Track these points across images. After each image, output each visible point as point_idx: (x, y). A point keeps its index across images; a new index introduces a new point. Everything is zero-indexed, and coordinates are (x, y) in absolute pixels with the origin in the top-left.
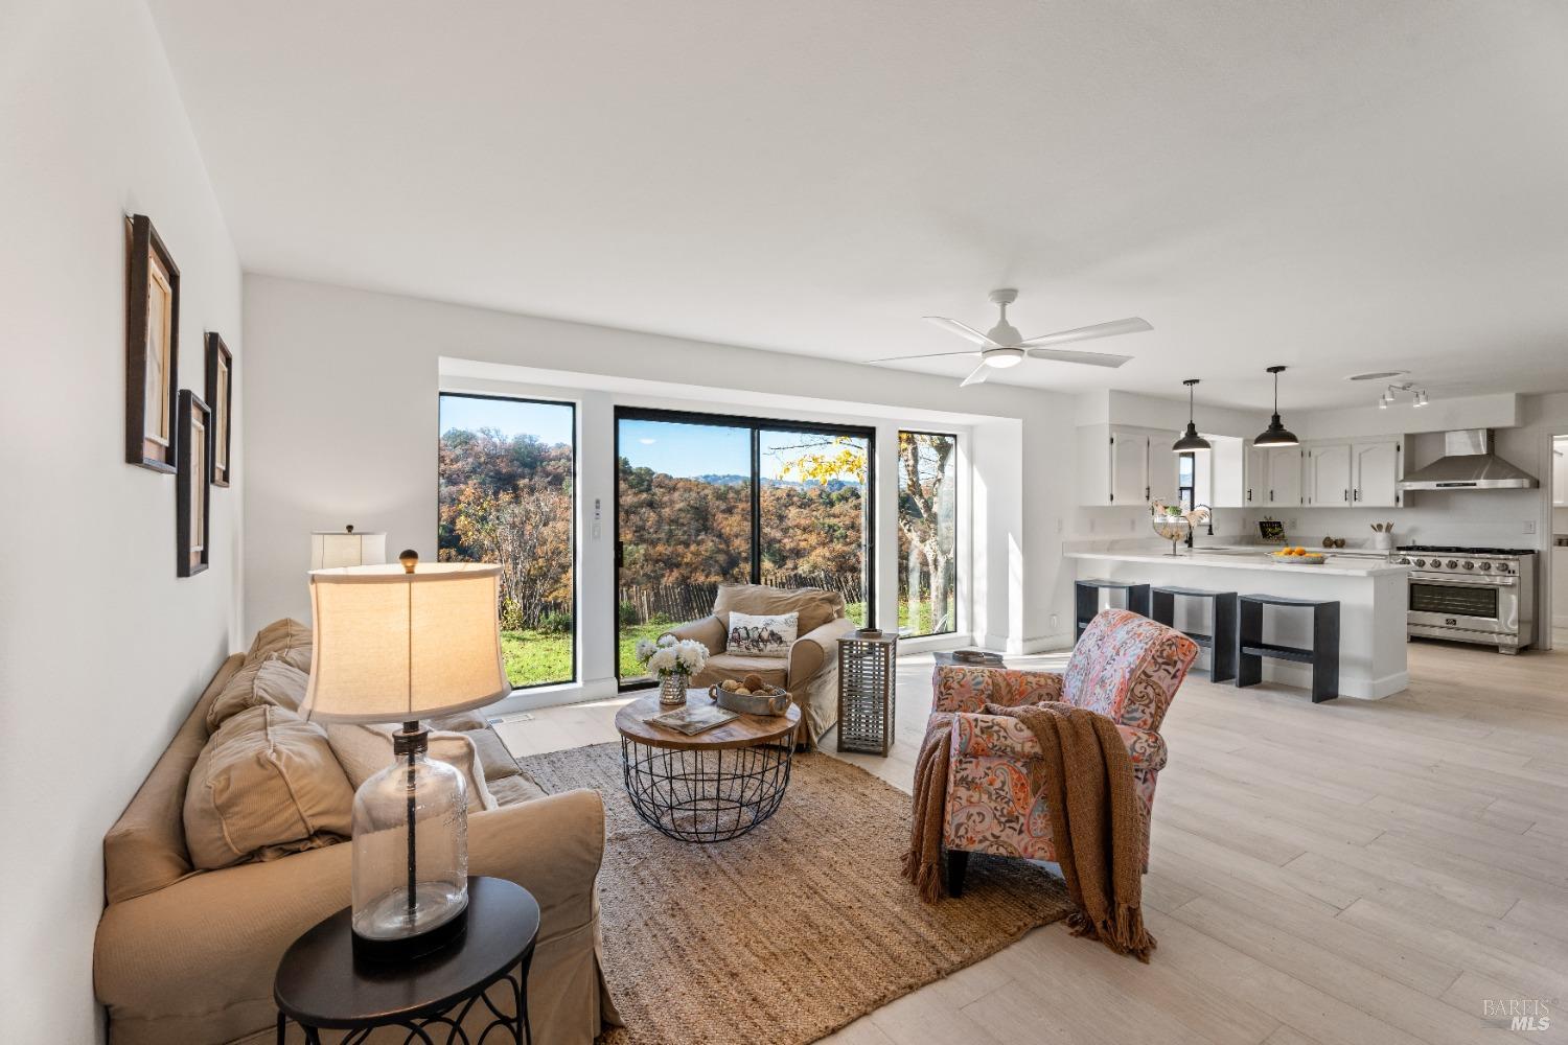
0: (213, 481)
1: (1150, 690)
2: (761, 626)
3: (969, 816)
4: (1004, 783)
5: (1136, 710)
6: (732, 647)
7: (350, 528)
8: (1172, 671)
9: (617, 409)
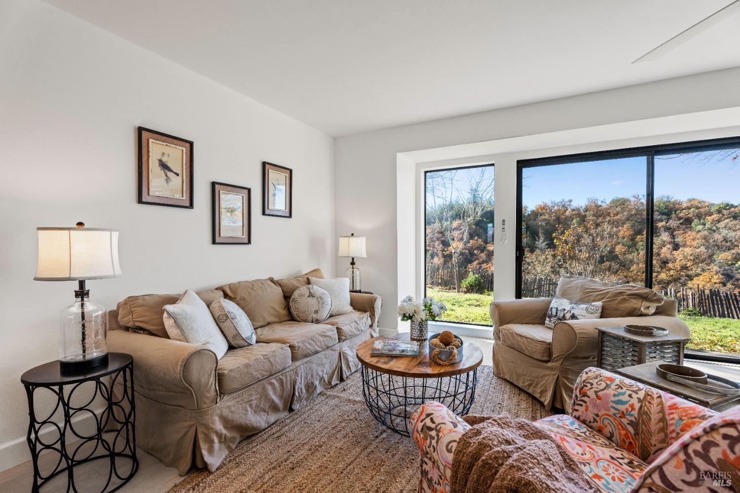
0: (263, 214)
2: (568, 309)
6: (547, 321)
7: (353, 234)
9: (518, 162)
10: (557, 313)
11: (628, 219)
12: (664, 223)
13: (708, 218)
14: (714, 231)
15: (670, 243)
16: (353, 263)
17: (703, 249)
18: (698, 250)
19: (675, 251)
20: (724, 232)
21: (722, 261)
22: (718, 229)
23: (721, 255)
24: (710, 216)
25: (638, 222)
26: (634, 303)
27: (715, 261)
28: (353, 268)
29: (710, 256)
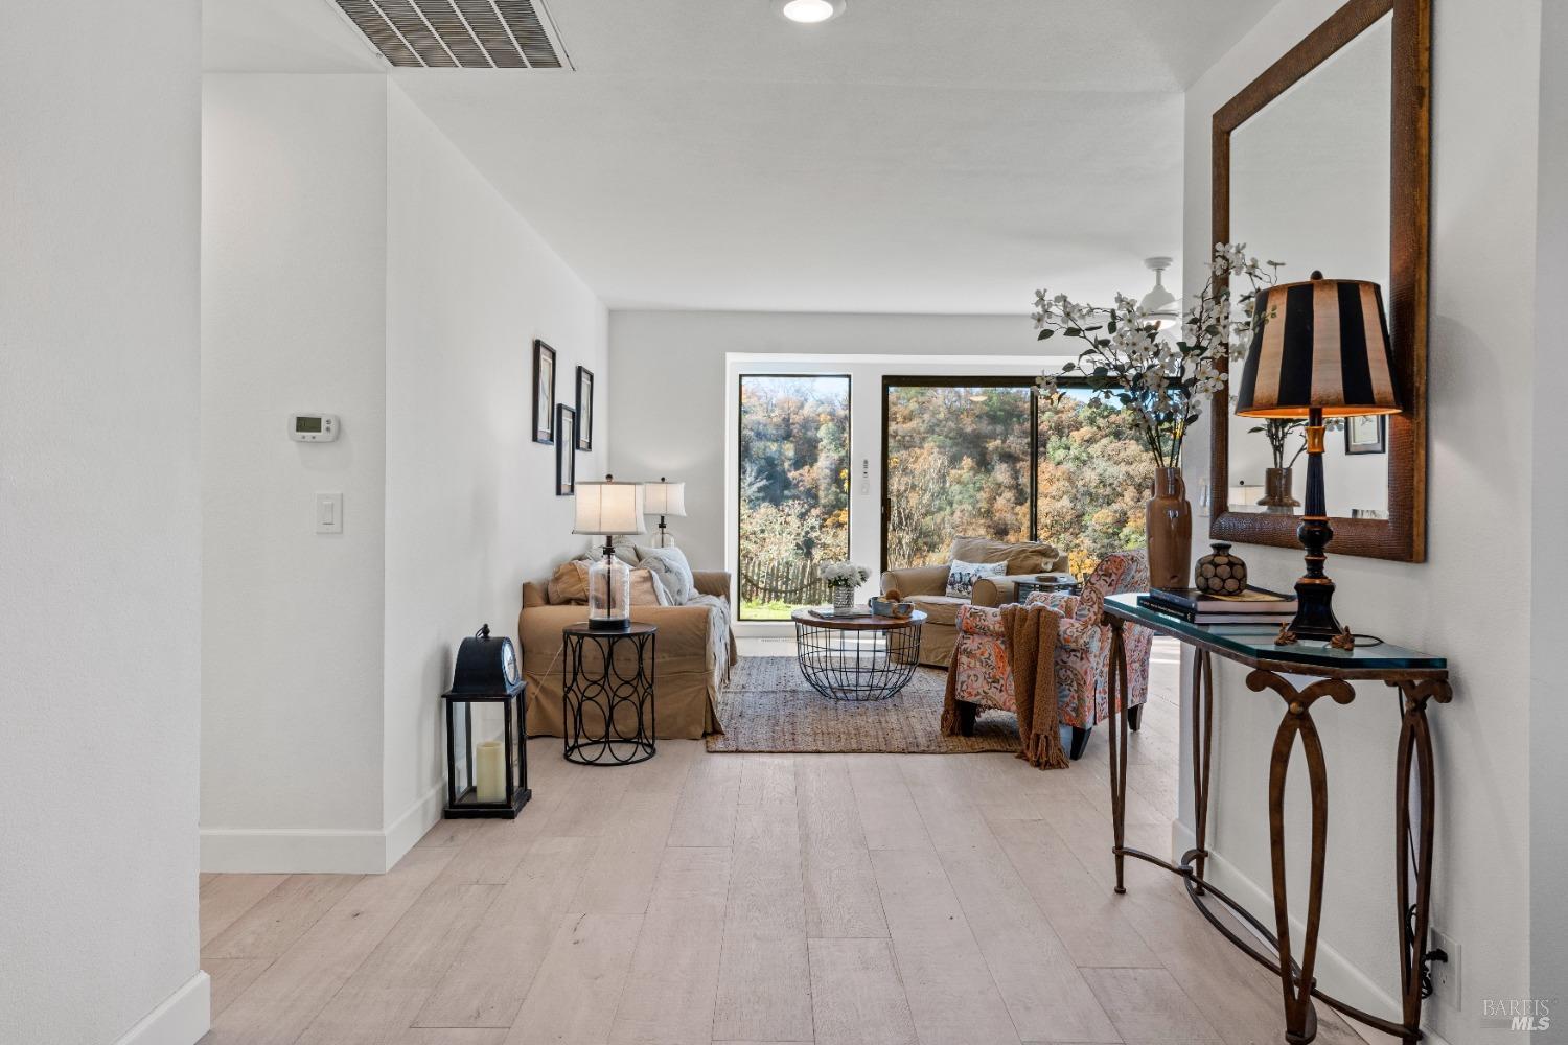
0: (578, 448)
1: (1093, 595)
2: (972, 572)
3: (969, 677)
4: (990, 655)
5: (1084, 609)
6: (949, 589)
7: (663, 479)
8: (1109, 581)
9: (885, 378)
10: (961, 578)
11: (931, 431)
12: (999, 442)
13: (1074, 433)
14: (1084, 463)
15: (1010, 488)
16: (662, 526)
17: (1066, 502)
18: (1058, 505)
19: (1019, 507)
20: (1101, 465)
21: (1097, 527)
22: (1090, 457)
23: (1096, 516)
24: (1077, 429)
25: (951, 438)
26: (1036, 560)
27: (1087, 527)
28: (663, 533)
29: (1079, 517)
